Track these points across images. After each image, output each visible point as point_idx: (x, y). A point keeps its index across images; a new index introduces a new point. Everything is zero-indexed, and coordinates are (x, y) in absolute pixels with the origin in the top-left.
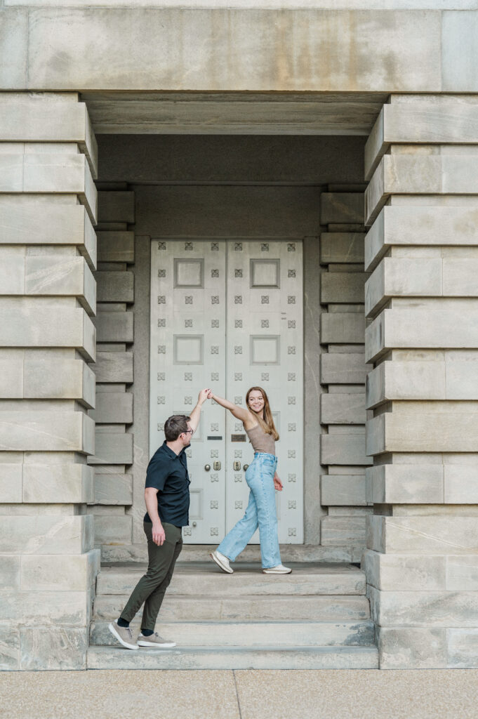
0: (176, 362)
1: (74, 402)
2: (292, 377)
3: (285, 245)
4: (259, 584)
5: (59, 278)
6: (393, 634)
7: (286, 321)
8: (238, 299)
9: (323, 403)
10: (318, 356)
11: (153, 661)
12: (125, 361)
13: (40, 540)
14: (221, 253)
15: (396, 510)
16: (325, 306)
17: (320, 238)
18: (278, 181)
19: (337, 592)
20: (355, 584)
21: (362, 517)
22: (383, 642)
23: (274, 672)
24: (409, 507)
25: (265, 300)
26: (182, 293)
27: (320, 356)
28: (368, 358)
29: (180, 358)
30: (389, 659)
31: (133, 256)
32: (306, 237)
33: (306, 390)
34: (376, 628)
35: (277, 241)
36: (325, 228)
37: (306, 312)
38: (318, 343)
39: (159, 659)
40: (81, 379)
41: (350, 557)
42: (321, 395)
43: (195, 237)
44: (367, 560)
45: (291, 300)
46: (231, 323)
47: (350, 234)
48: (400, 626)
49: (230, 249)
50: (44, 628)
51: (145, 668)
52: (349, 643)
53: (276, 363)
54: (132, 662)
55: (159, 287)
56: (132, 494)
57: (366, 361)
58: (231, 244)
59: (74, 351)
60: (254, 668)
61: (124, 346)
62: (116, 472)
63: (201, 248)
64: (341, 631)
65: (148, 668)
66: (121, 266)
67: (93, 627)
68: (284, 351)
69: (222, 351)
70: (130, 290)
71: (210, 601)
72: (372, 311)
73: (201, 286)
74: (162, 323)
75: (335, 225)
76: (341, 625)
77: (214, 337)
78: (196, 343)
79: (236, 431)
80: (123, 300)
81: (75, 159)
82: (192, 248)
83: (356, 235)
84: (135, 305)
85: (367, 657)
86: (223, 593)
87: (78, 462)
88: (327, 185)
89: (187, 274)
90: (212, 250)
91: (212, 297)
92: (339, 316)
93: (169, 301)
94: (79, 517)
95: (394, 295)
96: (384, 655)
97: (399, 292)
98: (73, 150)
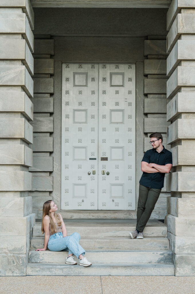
0: (74, 122)
1: (20, 140)
2: (130, 130)
3: (127, 66)
4: (114, 231)
5: (12, 77)
6: (182, 258)
7: (127, 103)
8: (104, 92)
9: (145, 142)
10: (143, 119)
11: (60, 271)
12: (49, 121)
13: (2, 210)
14: (96, 70)
15: (183, 195)
16: (146, 95)
17: (143, 62)
18: (124, 34)
19: (153, 235)
20: (162, 231)
21: (164, 197)
22: (177, 262)
23: (121, 278)
24: (190, 193)
25: (117, 92)
26: (77, 89)
27: (144, 119)
28: (168, 119)
29: (76, 121)
30: (180, 271)
31: (53, 71)
32: (137, 62)
33: (137, 135)
34: (173, 255)
35: (123, 64)
36: (146, 57)
37: (137, 98)
38: (143, 113)
39: (63, 270)
40: (24, 128)
41: (158, 216)
42: (144, 138)
43: (84, 61)
44: (168, 220)
45: (130, 92)
46: (101, 104)
47: (158, 60)
48: (185, 254)
49: (100, 68)
50: (4, 254)
51: (56, 275)
52: (159, 262)
53: (122, 123)
54: (49, 272)
55: (66, 86)
56: (53, 186)
57: (167, 120)
58: (101, 66)
59: (20, 114)
60: (111, 275)
61: (49, 114)
62: (45, 175)
63: (86, 68)
64: (155, 256)
65: (57, 275)
66: (47, 76)
67: (30, 253)
68: (126, 117)
69: (96, 117)
70: (52, 87)
71: (89, 240)
72: (170, 95)
73: (86, 86)
74: (67, 104)
75: (151, 56)
76: (155, 253)
77: (92, 110)
78: (84, 113)
79: (103, 155)
80: (48, 92)
81: (20, 16)
82: (82, 67)
83: (161, 61)
84: (54, 95)
85: (168, 270)
86: (95, 236)
87: (22, 170)
88: (147, 36)
89: (80, 80)
90: (92, 68)
91: (92, 91)
92: (153, 100)
93: (71, 93)
94: (23, 198)
95: (183, 85)
96: (178, 269)
97: (186, 84)
98: (20, 11)
